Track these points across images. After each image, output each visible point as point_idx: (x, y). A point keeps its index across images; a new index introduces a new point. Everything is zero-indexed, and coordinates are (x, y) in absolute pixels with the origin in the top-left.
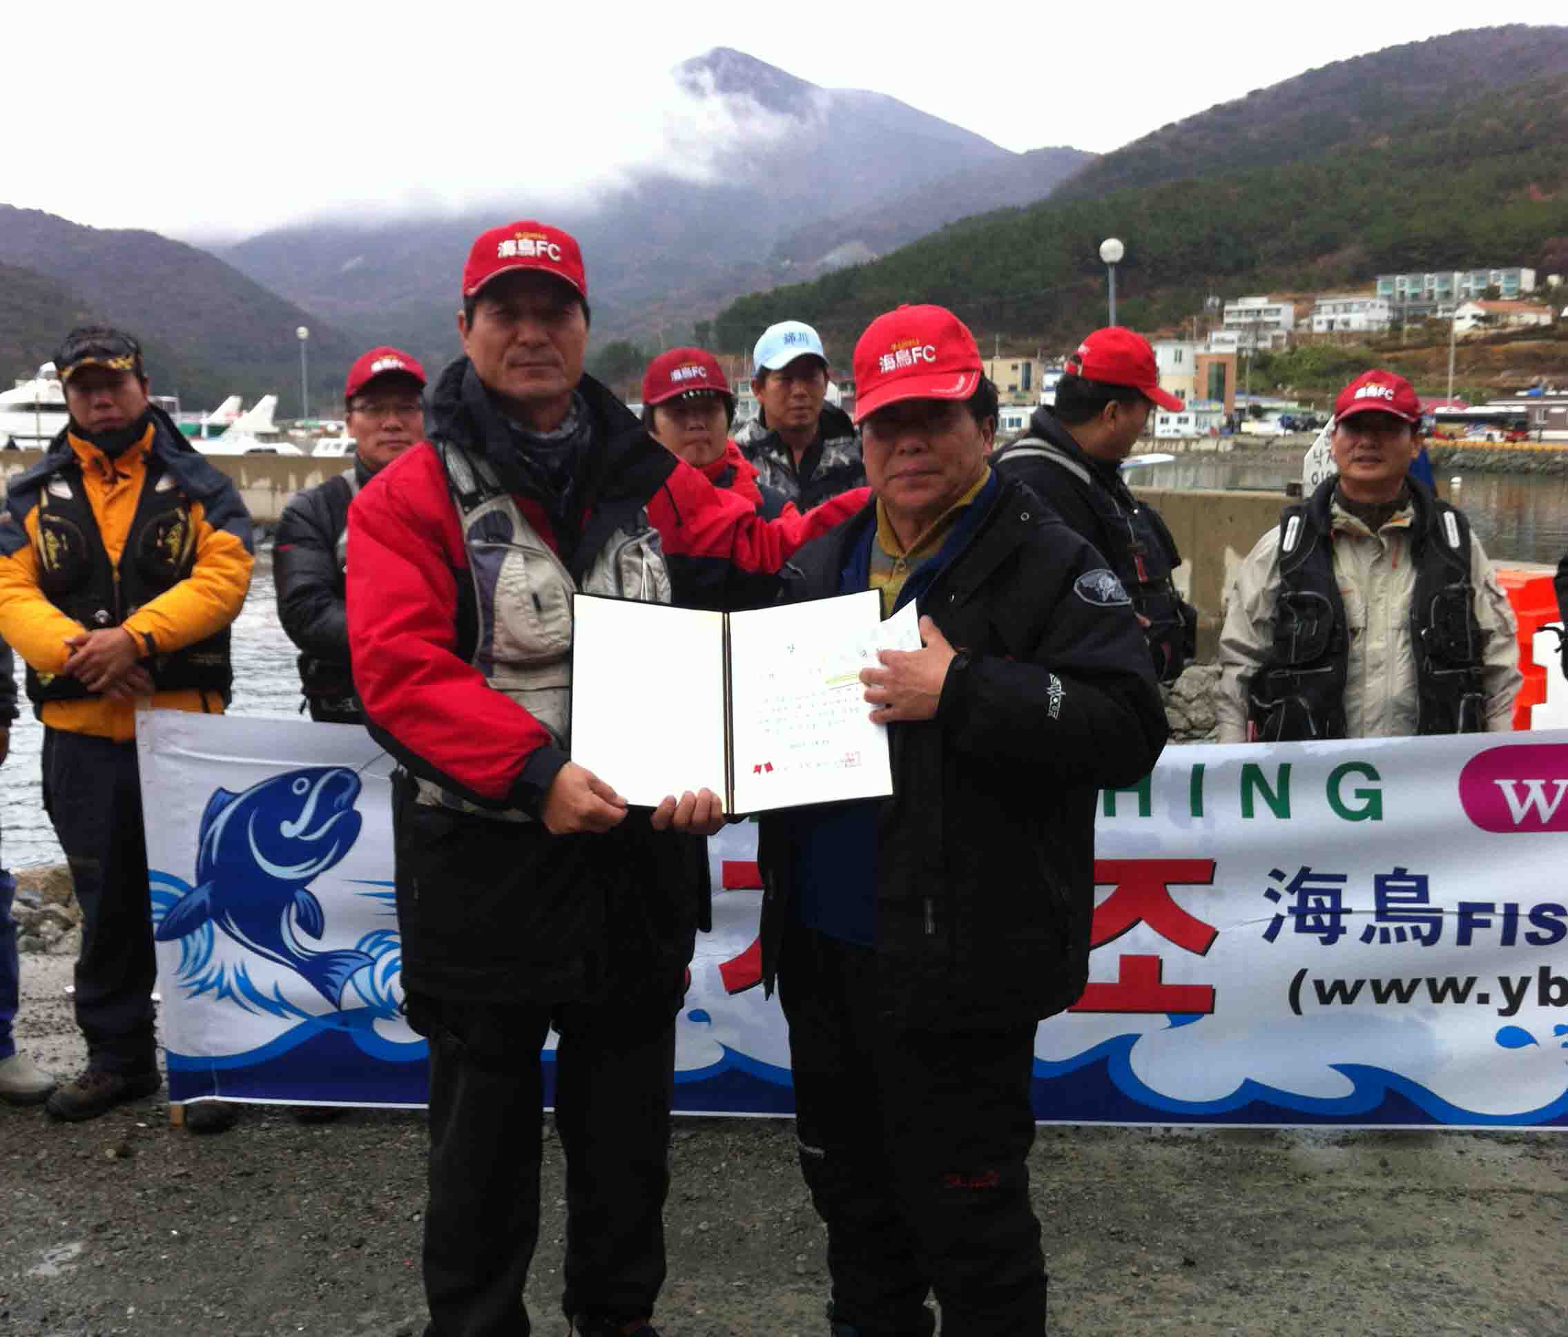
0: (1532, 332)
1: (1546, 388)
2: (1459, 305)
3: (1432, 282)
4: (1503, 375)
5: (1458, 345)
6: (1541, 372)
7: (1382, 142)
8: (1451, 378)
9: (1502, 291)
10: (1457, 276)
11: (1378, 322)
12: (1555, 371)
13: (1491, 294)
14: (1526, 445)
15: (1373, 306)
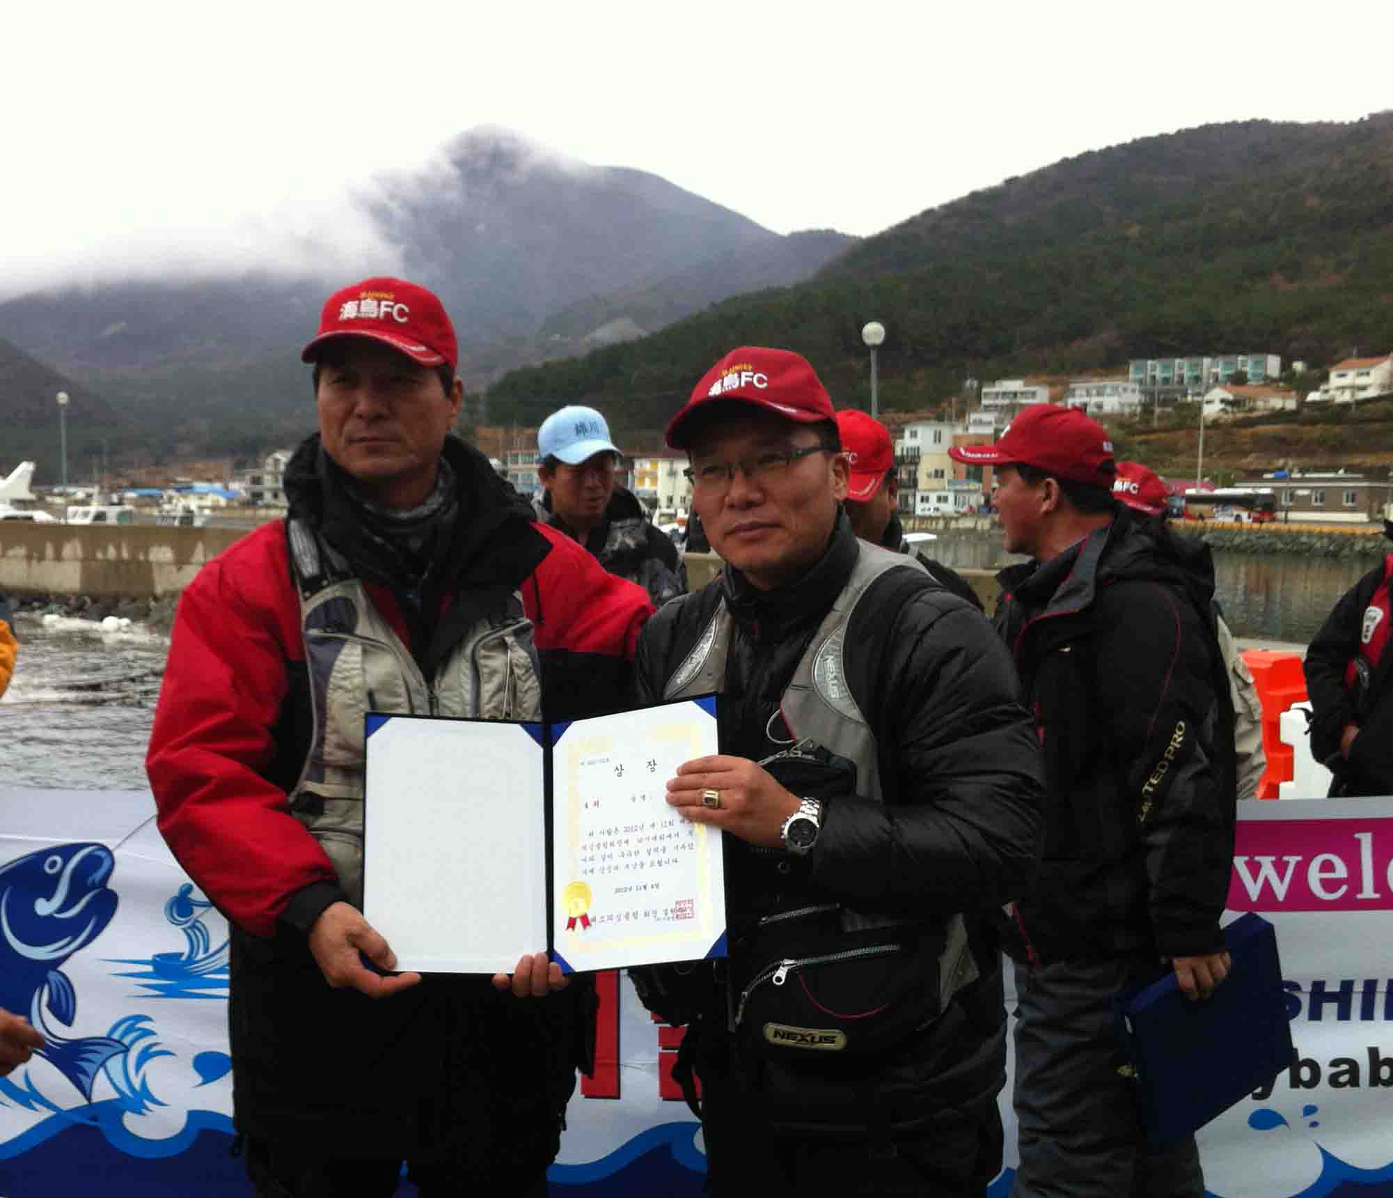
0: (1278, 416)
1: (1291, 471)
2: (1208, 389)
3: (1182, 367)
4: (1250, 458)
5: (1206, 427)
6: (1287, 455)
7: (1134, 231)
8: (1200, 460)
9: (1249, 376)
10: (1207, 361)
11: (1130, 405)
12: (1300, 454)
13: (1239, 379)
14: (1273, 526)
15: (1125, 390)
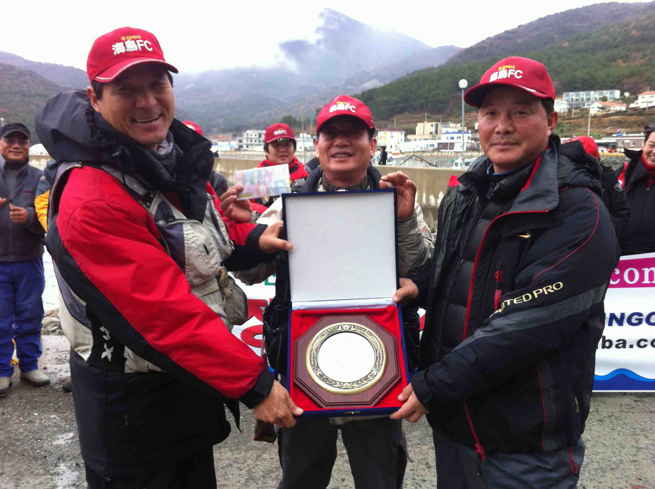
0: (618, 113)
1: (623, 133)
2: (593, 103)
3: (583, 95)
4: (608, 128)
5: (592, 117)
6: (622, 127)
7: (566, 44)
8: (589, 130)
9: (608, 98)
10: (592, 93)
11: (563, 109)
12: (627, 127)
13: (604, 99)
14: (615, 154)
15: (562, 103)
